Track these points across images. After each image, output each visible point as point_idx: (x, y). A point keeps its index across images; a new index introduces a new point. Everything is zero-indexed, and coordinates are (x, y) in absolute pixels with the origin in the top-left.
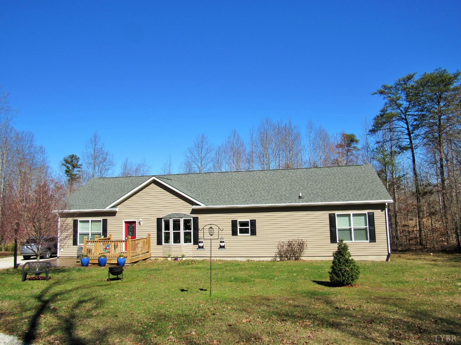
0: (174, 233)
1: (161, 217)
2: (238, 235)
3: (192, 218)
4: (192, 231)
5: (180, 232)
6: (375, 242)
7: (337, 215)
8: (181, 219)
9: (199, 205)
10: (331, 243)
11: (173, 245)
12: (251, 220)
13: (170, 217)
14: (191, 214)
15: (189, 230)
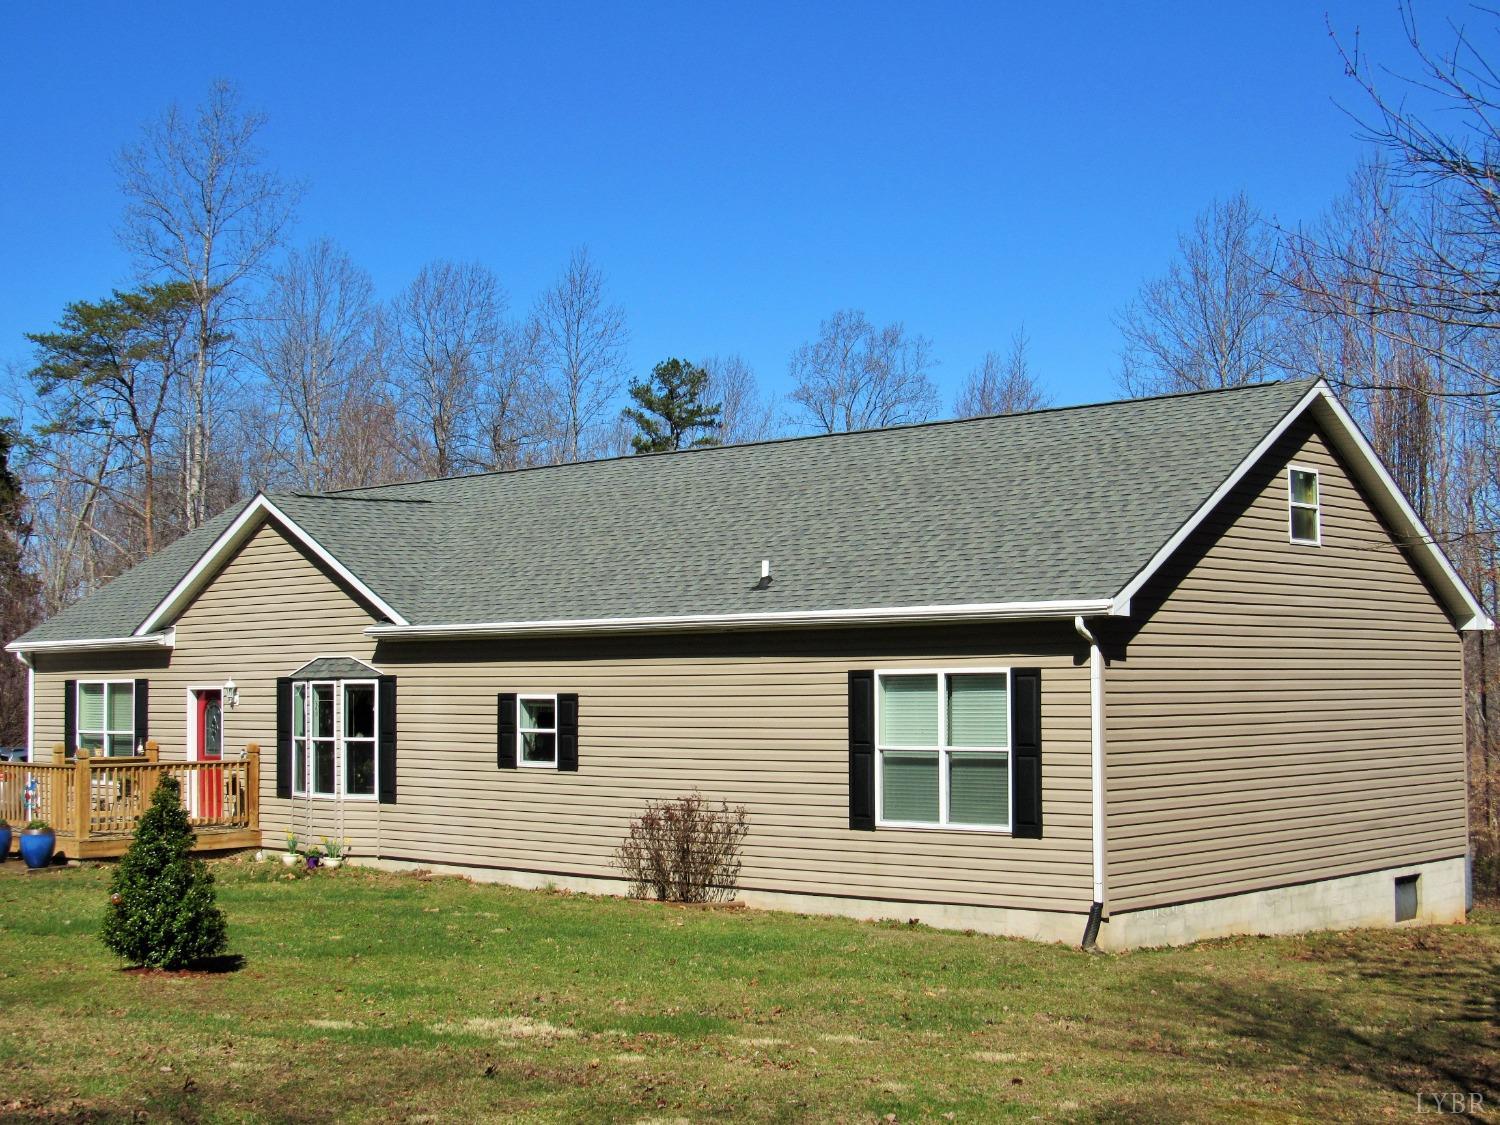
0: (350, 745)
1: (289, 674)
2: (519, 764)
3: (376, 682)
4: (375, 739)
5: (332, 743)
6: (1039, 836)
7: (885, 679)
8: (334, 683)
9: (388, 620)
10: (851, 828)
11: (315, 800)
12: (561, 697)
13: (334, 675)
14: (375, 660)
15: (365, 736)
